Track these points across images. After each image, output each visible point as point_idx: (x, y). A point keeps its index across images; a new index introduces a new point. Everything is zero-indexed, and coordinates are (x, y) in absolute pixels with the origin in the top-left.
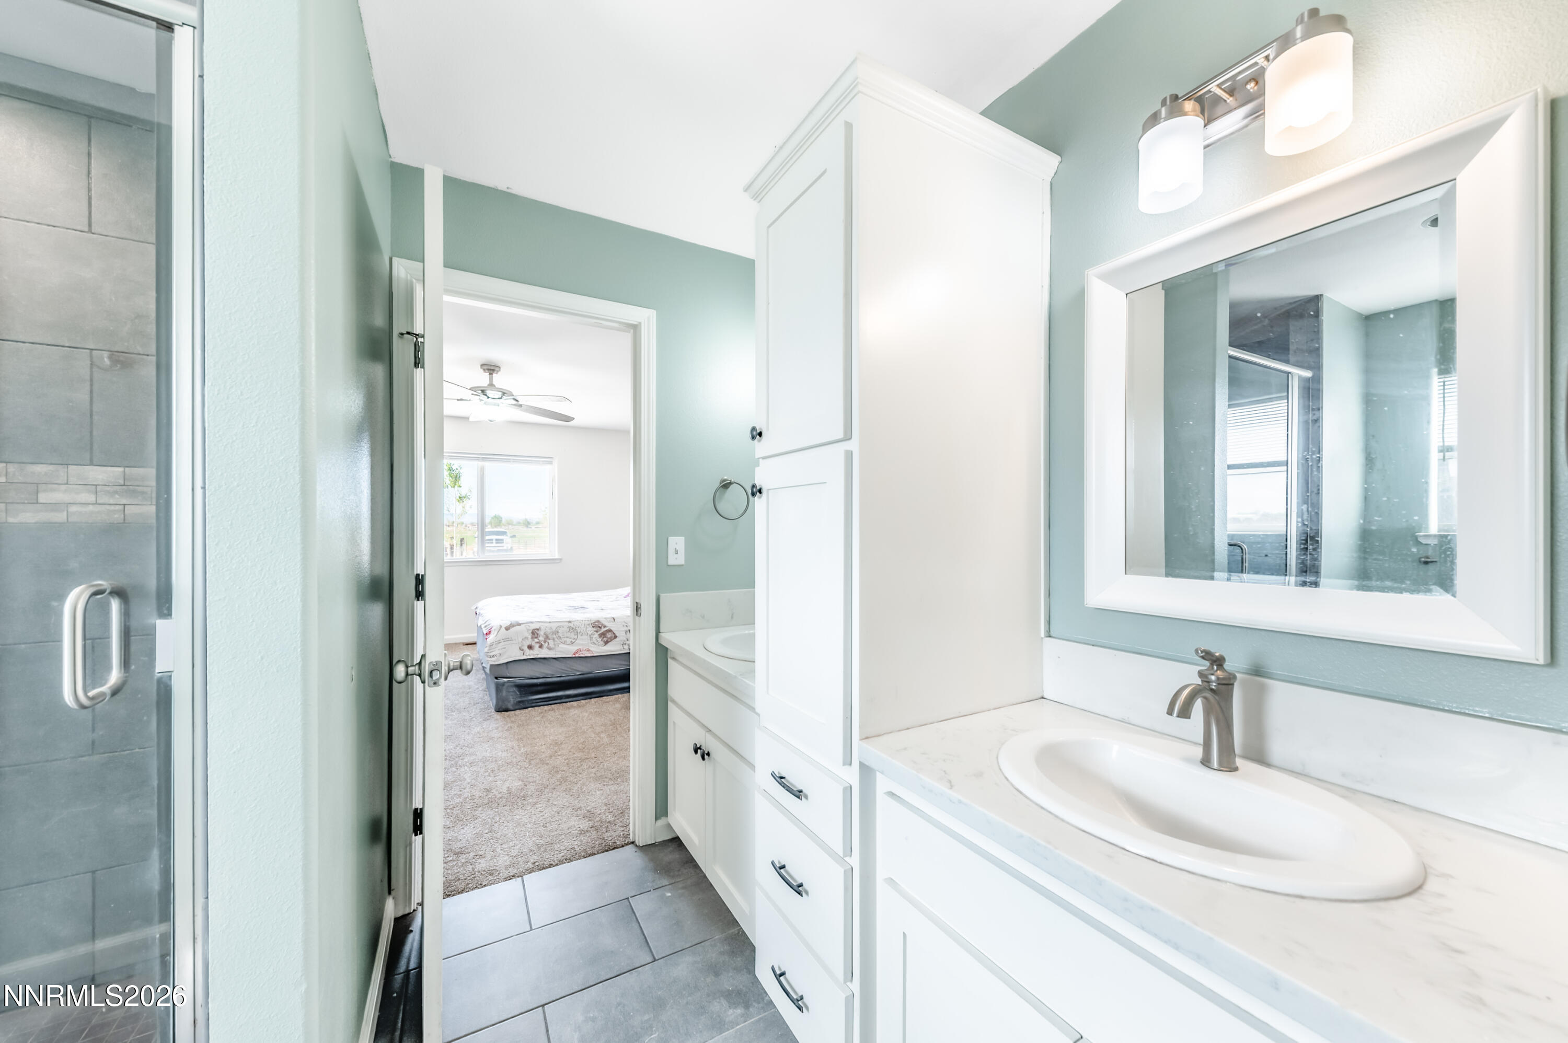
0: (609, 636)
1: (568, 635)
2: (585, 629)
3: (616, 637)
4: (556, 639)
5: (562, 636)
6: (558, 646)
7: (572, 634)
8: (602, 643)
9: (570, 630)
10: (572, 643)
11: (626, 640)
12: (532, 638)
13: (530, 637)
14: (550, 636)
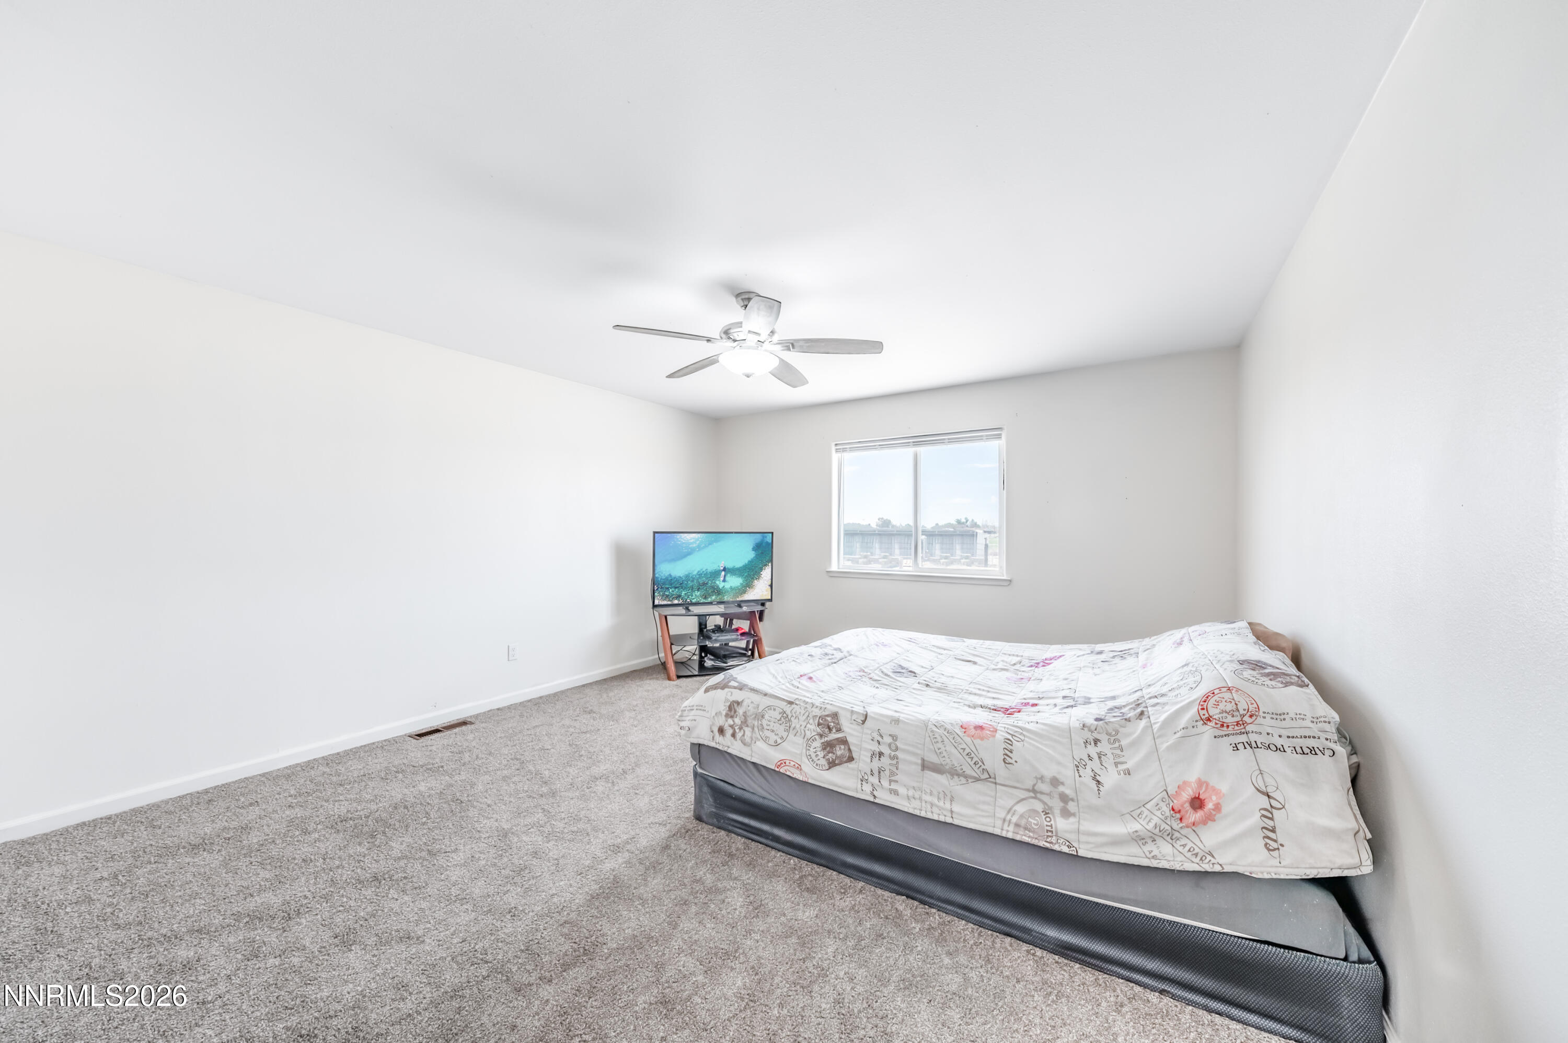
0: (839, 753)
1: (776, 727)
2: (804, 724)
3: (851, 759)
4: (756, 729)
5: (766, 727)
6: (755, 743)
7: (782, 727)
8: (823, 762)
9: (780, 720)
10: (777, 744)
11: (869, 773)
12: (727, 716)
13: (724, 713)
14: (750, 721)
